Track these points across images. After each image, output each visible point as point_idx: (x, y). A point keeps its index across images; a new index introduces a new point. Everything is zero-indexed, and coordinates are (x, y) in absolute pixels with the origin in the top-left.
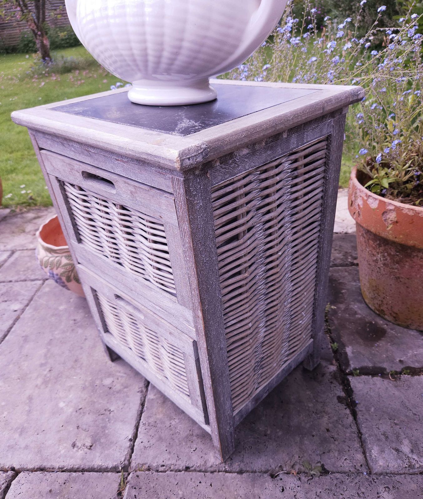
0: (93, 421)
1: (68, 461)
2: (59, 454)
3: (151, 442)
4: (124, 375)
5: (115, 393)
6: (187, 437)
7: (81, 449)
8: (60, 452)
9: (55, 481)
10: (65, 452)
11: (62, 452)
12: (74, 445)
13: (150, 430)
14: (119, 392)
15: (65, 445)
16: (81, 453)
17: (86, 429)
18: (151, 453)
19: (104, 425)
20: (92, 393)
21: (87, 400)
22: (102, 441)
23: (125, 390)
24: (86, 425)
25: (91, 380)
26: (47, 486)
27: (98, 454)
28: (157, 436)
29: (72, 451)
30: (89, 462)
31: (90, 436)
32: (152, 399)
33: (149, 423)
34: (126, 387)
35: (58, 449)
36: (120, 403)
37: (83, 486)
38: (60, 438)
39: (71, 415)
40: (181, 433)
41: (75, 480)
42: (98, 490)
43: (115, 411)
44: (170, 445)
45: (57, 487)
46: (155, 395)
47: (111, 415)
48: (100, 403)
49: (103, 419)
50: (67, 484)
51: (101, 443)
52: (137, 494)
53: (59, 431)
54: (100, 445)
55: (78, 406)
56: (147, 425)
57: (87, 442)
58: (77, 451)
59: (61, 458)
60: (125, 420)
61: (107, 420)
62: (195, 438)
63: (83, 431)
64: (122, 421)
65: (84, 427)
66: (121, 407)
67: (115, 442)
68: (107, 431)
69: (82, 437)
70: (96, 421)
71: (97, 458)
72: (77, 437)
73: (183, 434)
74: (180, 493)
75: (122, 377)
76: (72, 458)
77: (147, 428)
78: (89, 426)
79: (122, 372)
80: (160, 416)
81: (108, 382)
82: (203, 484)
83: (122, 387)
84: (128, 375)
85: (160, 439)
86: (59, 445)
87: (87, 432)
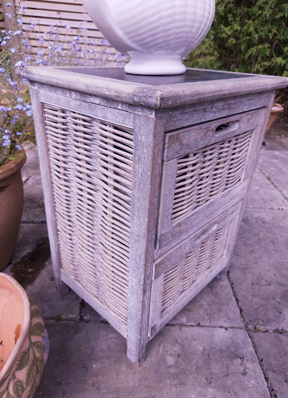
0: (217, 363)
1: (259, 374)
2: (256, 384)
3: (224, 316)
4: (162, 345)
5: (184, 349)
6: (214, 295)
7: (245, 366)
8: (253, 385)
9: (277, 381)
10: (252, 380)
11: (253, 382)
12: (244, 374)
13: (214, 318)
14: (182, 347)
15: (246, 382)
16: (248, 365)
17: (227, 367)
18: (231, 315)
19: (218, 352)
20: (187, 372)
21: (196, 376)
22: (233, 350)
23: (179, 341)
24: (222, 368)
25: (170, 379)
26: (283, 386)
27: (245, 350)
28: (218, 312)
29: (250, 373)
30: (253, 356)
31: (232, 361)
32: (187, 318)
33: (209, 318)
34: (177, 341)
35: (252, 387)
36: (194, 343)
37: (271, 356)
38: (241, 390)
39: (216, 387)
40: (212, 298)
41: (270, 364)
42: (269, 345)
43: (204, 345)
44: (223, 304)
45: (280, 377)
46: (183, 317)
47: (208, 348)
48: (197, 361)
49: (214, 354)
50: (275, 369)
51: (235, 350)
52: (261, 320)
53: (235, 394)
54: (238, 350)
55: (204, 383)
56: (211, 320)
57: (238, 362)
58: (248, 368)
59: (259, 381)
60: (210, 335)
61: (213, 350)
62: (213, 291)
63: (229, 369)
64: (212, 338)
65: (224, 369)
66: (198, 341)
67: (231, 340)
68: (224, 348)
69: (235, 368)
70: (216, 360)
71: (248, 350)
72: (236, 373)
73: (213, 297)
74: (250, 297)
75: (164, 347)
76: (255, 372)
77: (213, 319)
78: (223, 365)
79: (157, 349)
80: (201, 312)
81: (171, 360)
82: (241, 287)
83: (177, 345)
84: (162, 342)
85: (219, 310)
86: (248, 388)
87: (229, 365)
